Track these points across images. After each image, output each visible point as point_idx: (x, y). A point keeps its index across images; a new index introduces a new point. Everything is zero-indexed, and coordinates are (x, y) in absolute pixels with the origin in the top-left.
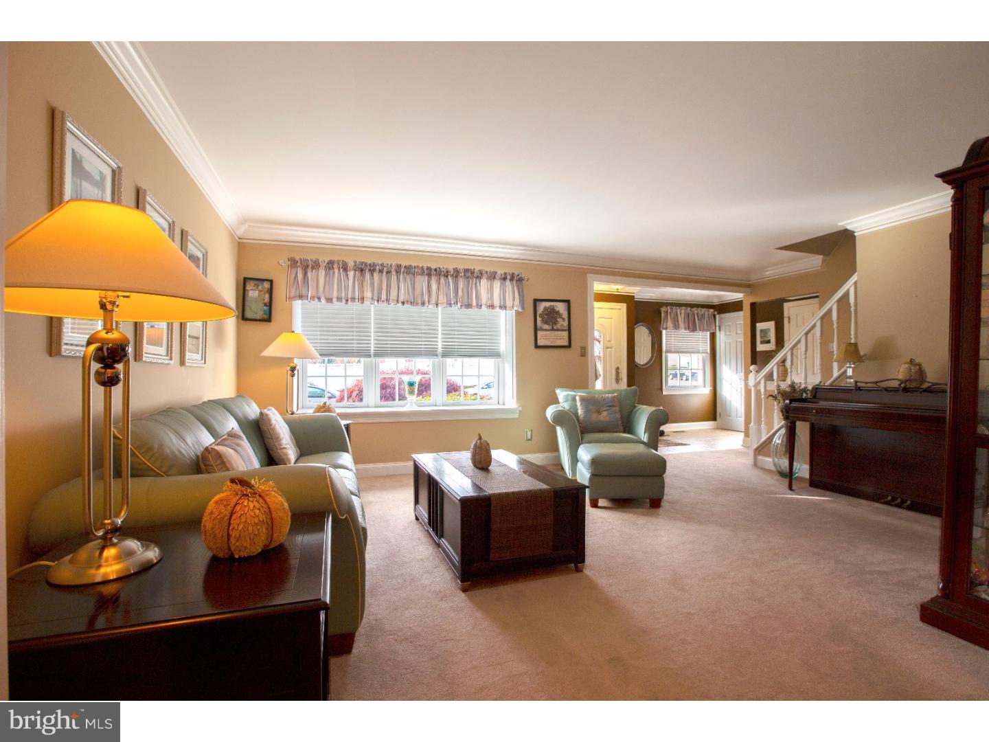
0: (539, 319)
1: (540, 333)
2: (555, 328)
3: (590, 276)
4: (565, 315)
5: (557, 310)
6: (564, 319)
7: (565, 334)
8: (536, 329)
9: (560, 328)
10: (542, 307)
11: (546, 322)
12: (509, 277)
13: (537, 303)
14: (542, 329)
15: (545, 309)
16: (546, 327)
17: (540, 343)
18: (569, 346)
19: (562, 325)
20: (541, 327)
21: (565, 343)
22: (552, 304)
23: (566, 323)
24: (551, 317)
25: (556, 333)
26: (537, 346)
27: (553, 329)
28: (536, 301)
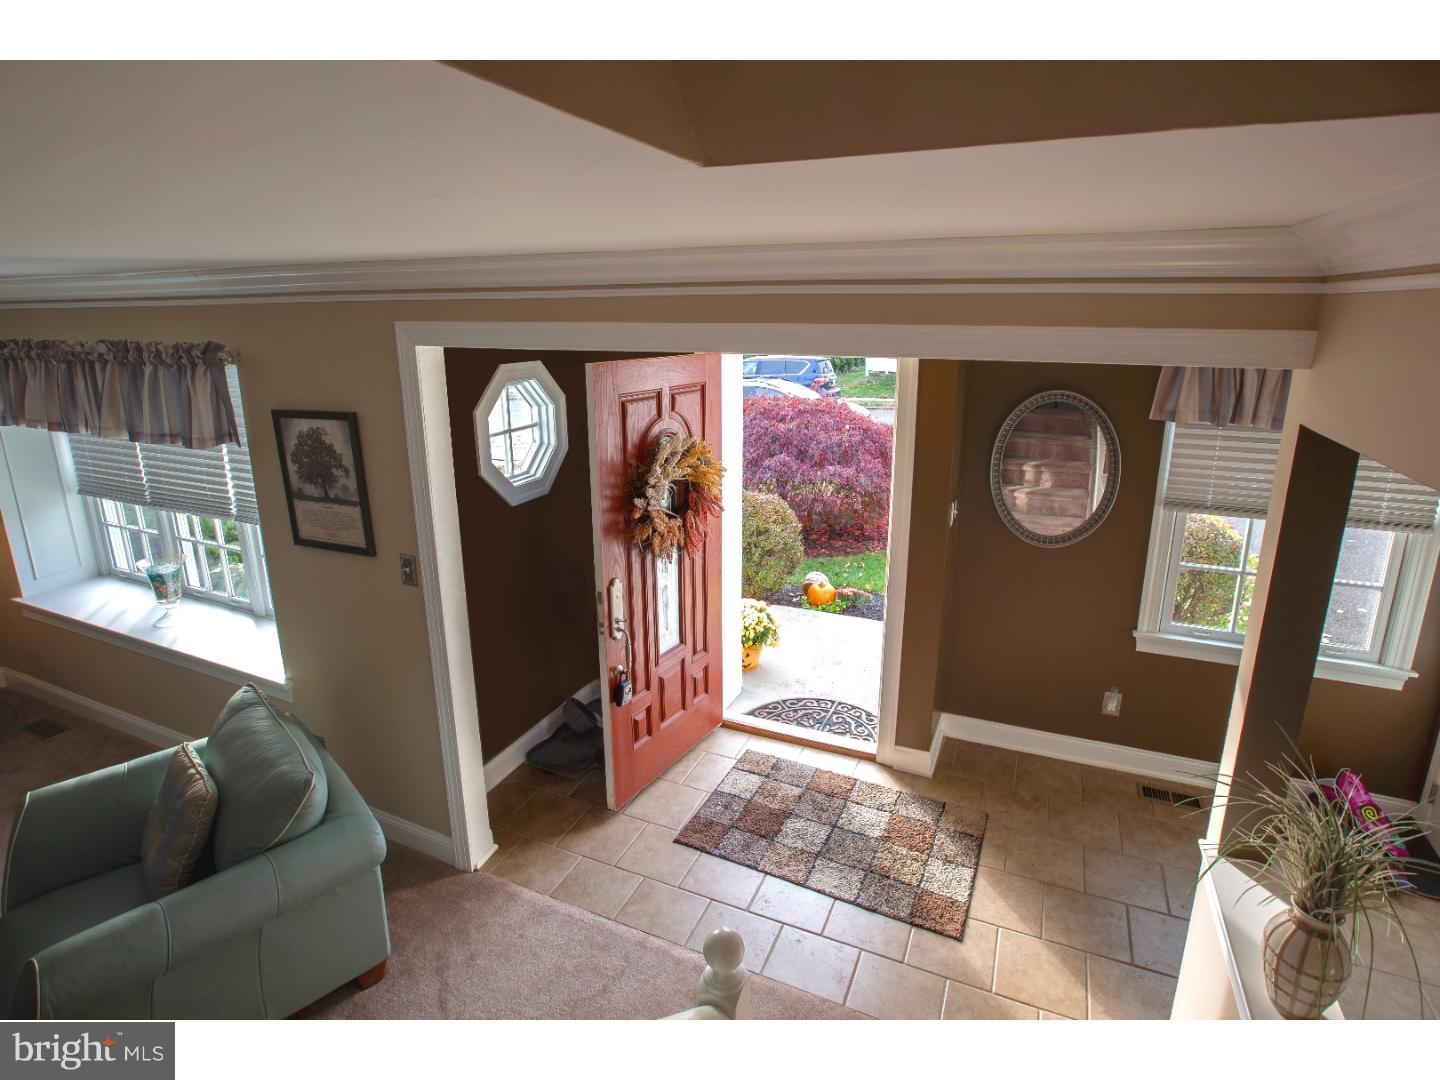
0: (291, 466)
1: (301, 506)
2: (332, 495)
3: (401, 329)
4: (348, 460)
5: (328, 441)
6: (346, 471)
7: (357, 515)
8: (290, 494)
9: (341, 494)
10: (293, 432)
11: (308, 478)
13: (283, 420)
14: (303, 496)
15: (302, 438)
16: (310, 489)
17: (304, 531)
18: (370, 549)
19: (346, 488)
20: (300, 490)
21: (360, 539)
22: (314, 423)
23: (352, 483)
24: (317, 464)
25: (336, 508)
26: (298, 540)
27: (326, 499)
28: (280, 417)
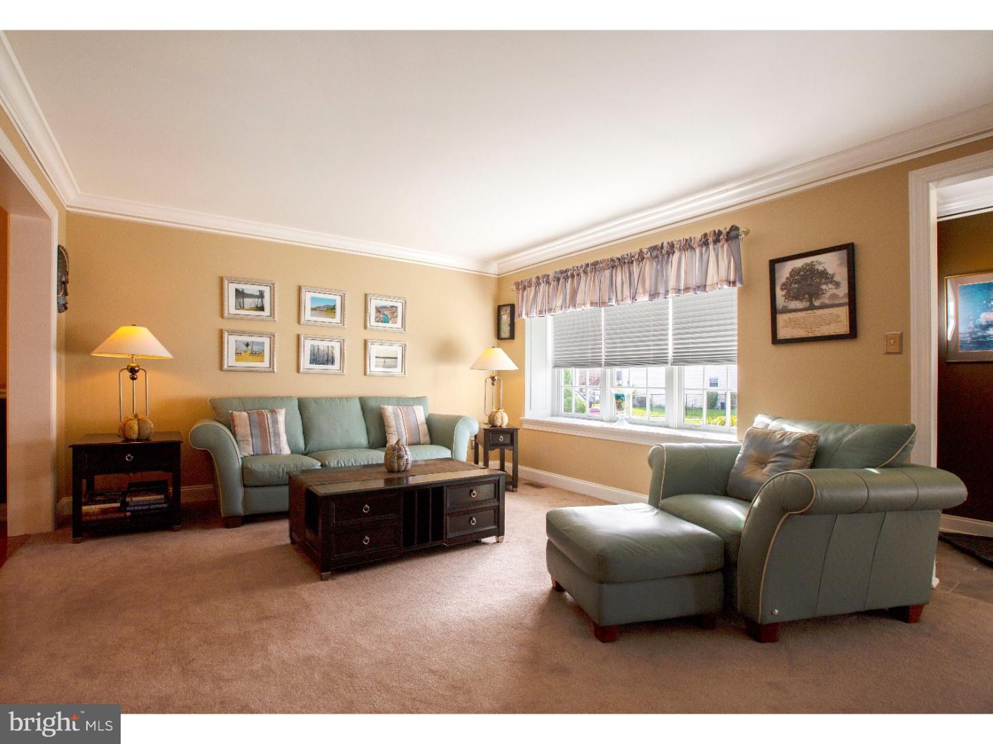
0: (780, 293)
1: (781, 319)
2: (817, 303)
3: (914, 176)
4: (842, 275)
5: (820, 268)
6: (837, 285)
7: (843, 312)
8: (774, 311)
9: (827, 302)
10: (785, 271)
11: (791, 296)
12: (710, 240)
13: (778, 265)
14: (786, 311)
15: (794, 273)
16: (794, 304)
17: (783, 333)
18: (853, 333)
19: (834, 296)
20: (785, 307)
21: (843, 328)
22: (808, 260)
23: (843, 290)
24: (807, 284)
25: (820, 312)
26: (776, 341)
27: (812, 307)
28: (774, 263)
